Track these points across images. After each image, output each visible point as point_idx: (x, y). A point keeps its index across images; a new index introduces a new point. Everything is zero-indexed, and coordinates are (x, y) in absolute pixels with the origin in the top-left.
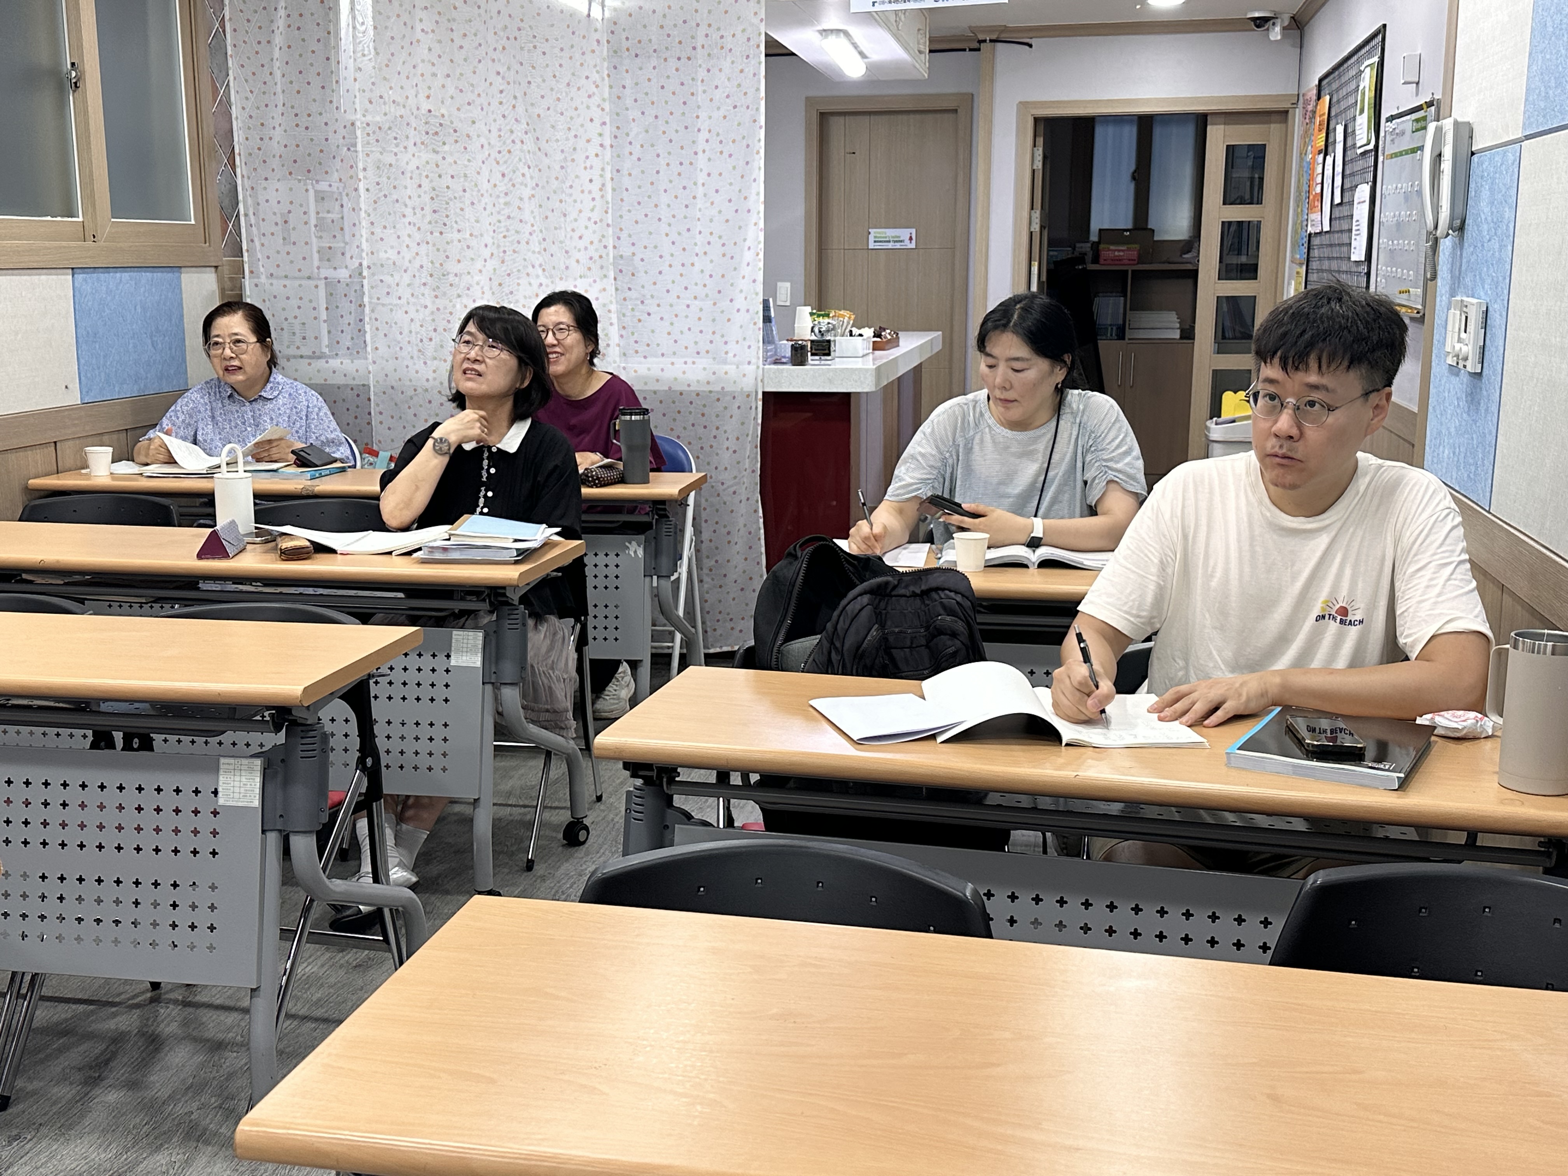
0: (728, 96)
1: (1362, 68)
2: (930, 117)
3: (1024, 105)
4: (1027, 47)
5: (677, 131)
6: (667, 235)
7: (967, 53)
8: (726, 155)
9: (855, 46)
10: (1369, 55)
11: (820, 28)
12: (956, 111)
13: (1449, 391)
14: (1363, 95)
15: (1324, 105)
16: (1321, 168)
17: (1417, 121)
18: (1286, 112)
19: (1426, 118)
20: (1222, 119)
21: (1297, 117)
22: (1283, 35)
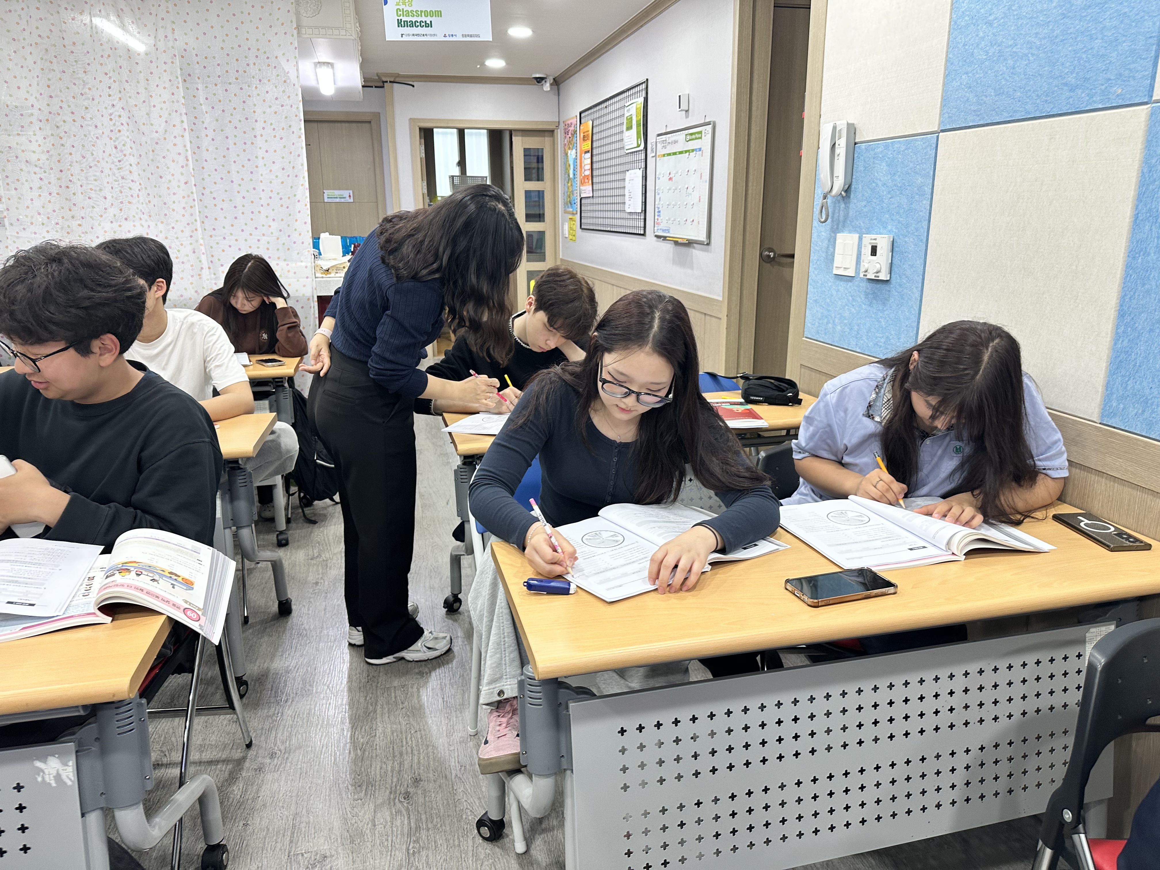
1: (626, 105)
2: (354, 125)
4: (411, 87)
10: (633, 96)
12: (369, 122)
13: (838, 291)
14: (630, 119)
15: (587, 126)
16: (589, 161)
17: (691, 134)
18: (552, 131)
19: (700, 132)
20: (520, 133)
21: (559, 134)
22: (551, 88)
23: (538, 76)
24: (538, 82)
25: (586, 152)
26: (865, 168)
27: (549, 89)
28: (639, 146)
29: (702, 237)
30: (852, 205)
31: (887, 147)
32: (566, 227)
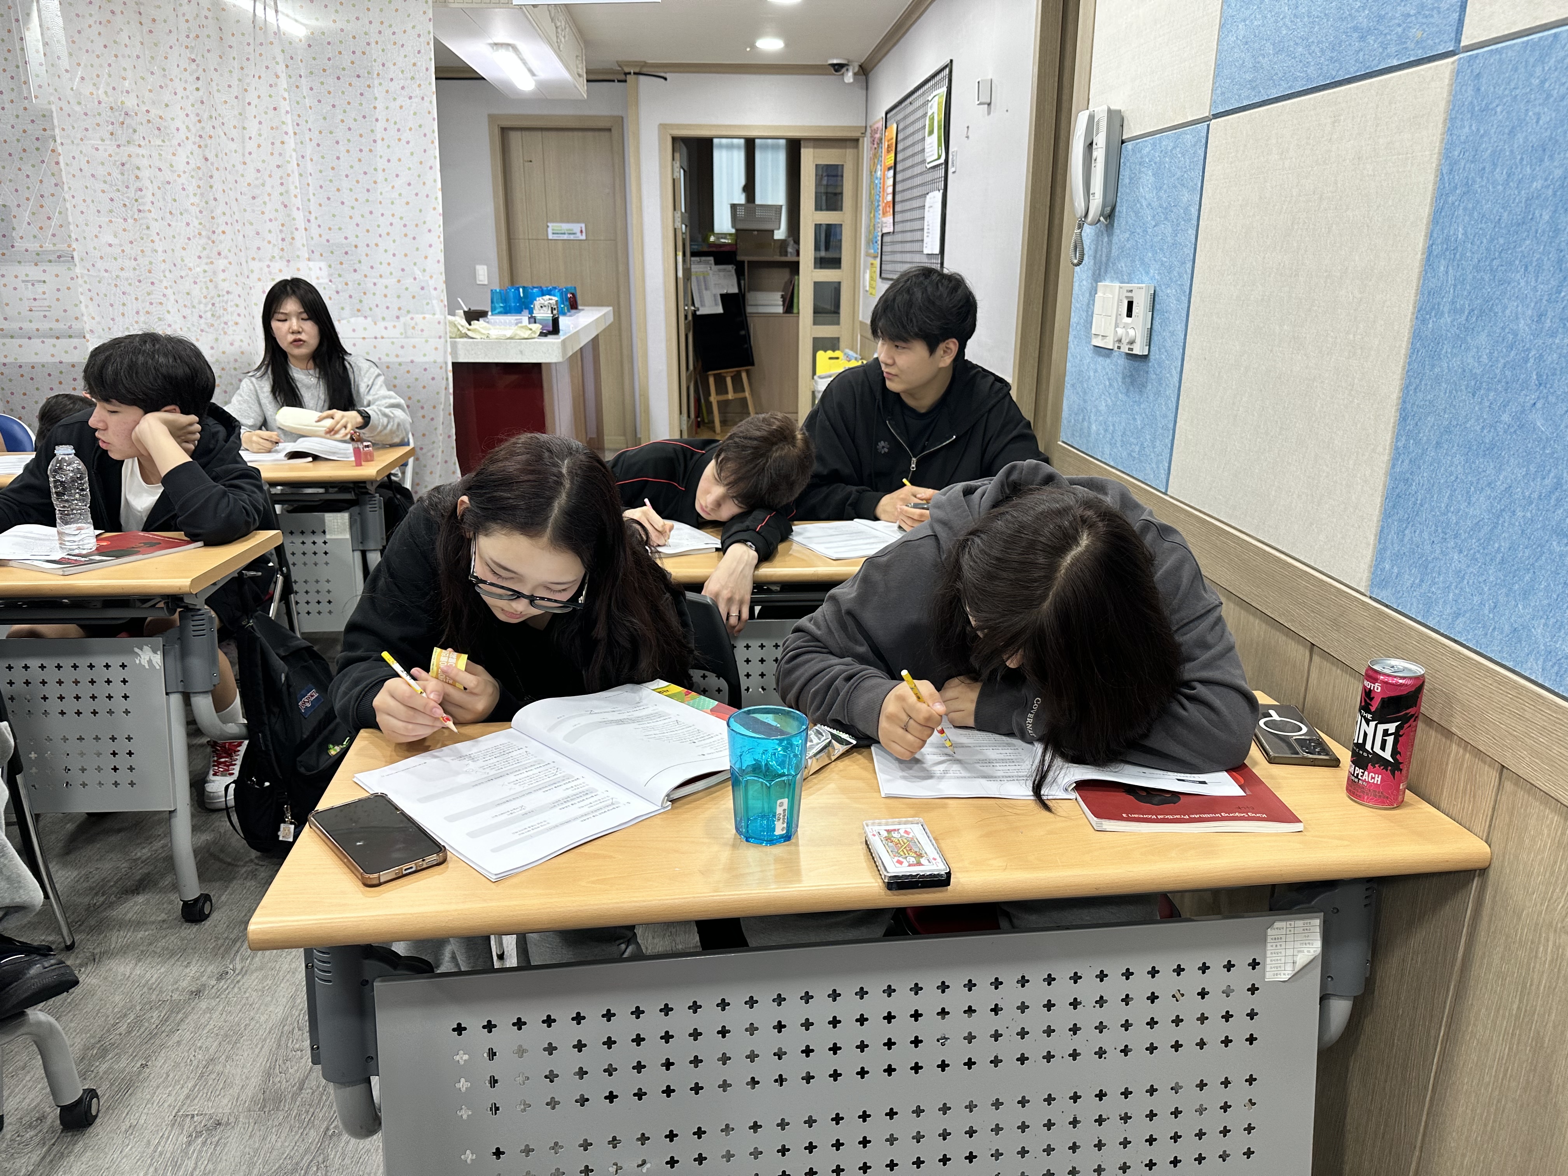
1: (929, 98)
2: (590, 134)
3: (663, 127)
4: (662, 80)
5: (355, 120)
6: (351, 217)
7: (616, 83)
9: (525, 63)
10: (937, 85)
11: (491, 41)
12: (609, 130)
13: (1096, 371)
14: (932, 120)
15: (891, 131)
18: (857, 140)
20: (811, 144)
21: (866, 142)
22: (855, 79)
23: (835, 61)
24: (836, 71)
25: (889, 169)
26: (1131, 179)
27: (851, 80)
28: (939, 158)
30: (1115, 239)
31: (1155, 145)
32: (867, 276)
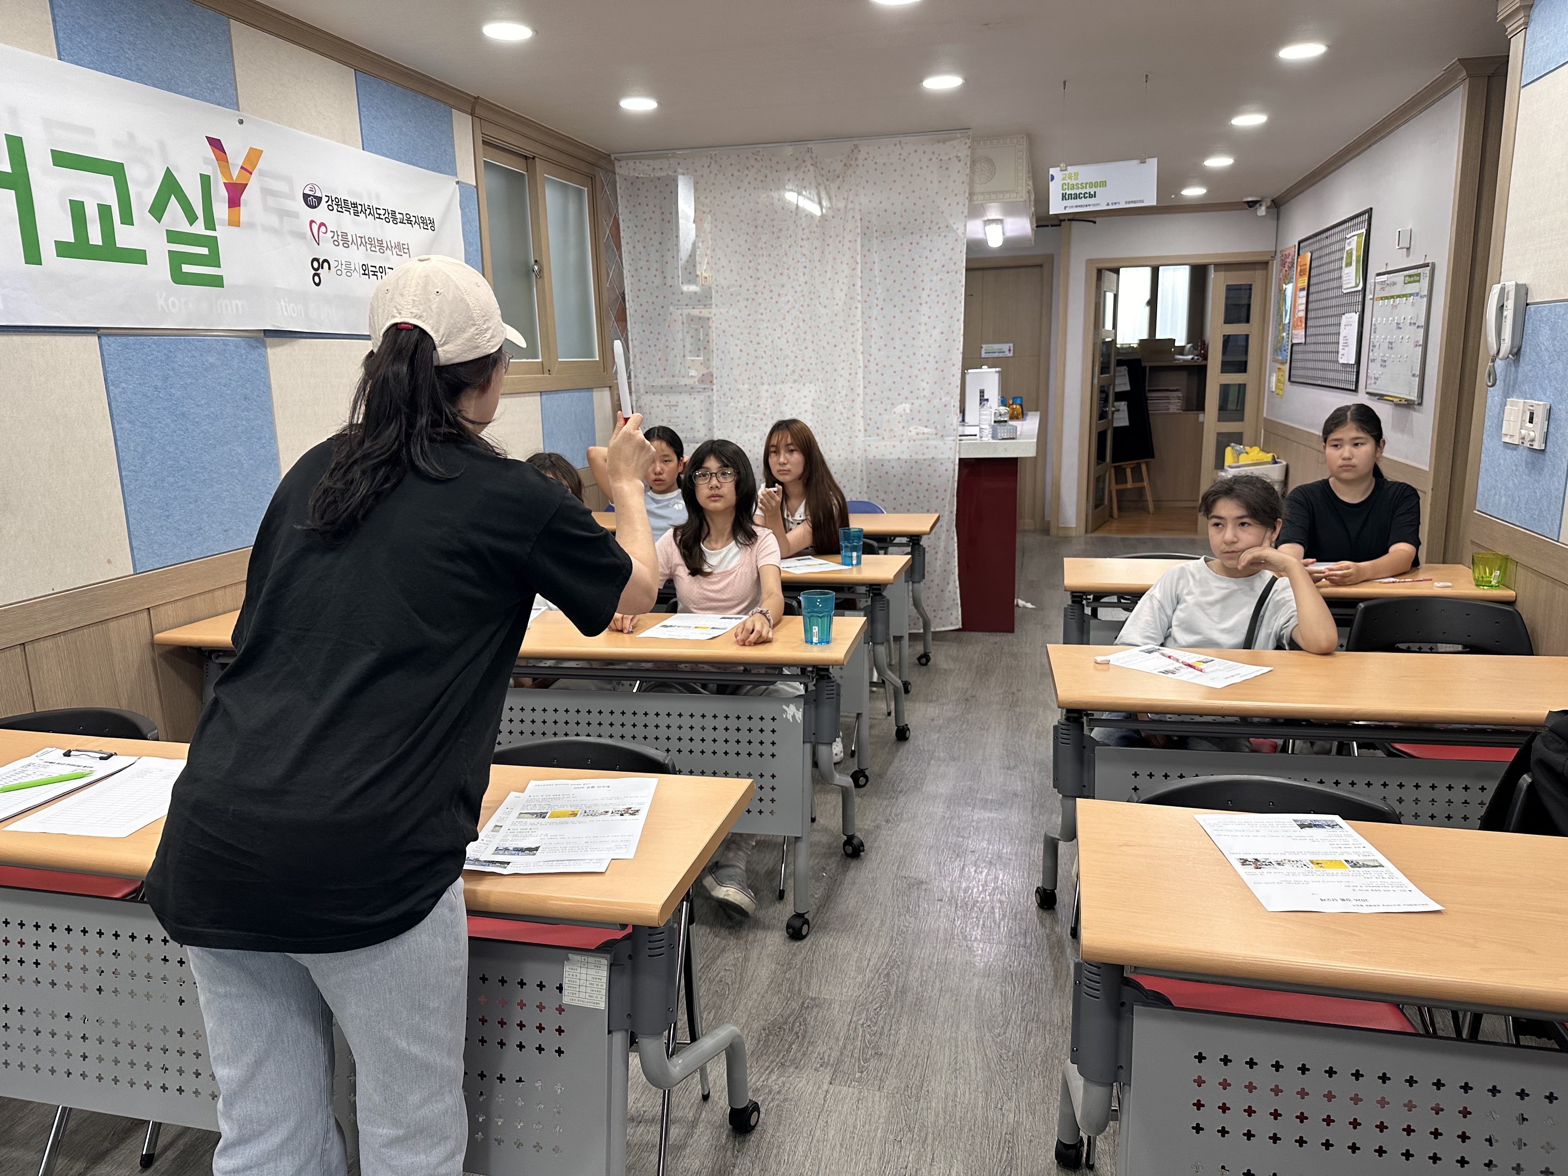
0: (943, 266)
1: (1348, 236)
2: (1023, 270)
3: (1090, 262)
4: (1092, 224)
5: (908, 290)
6: (900, 358)
7: (1050, 228)
8: (940, 304)
10: (1355, 227)
11: (986, 218)
12: (1042, 265)
13: (1505, 460)
14: (1350, 254)
15: (1305, 258)
16: (1304, 300)
17: (1410, 276)
18: (1267, 263)
19: (1419, 275)
20: (1219, 268)
21: (1275, 265)
22: (1267, 212)
23: (1250, 199)
24: (1250, 207)
25: (1302, 290)
26: (1533, 330)
27: (1264, 213)
28: (1357, 286)
29: (1414, 397)
30: (1520, 369)
31: (1550, 310)
32: (1274, 379)
